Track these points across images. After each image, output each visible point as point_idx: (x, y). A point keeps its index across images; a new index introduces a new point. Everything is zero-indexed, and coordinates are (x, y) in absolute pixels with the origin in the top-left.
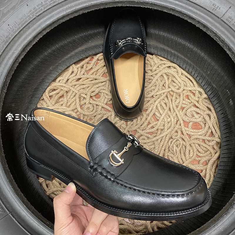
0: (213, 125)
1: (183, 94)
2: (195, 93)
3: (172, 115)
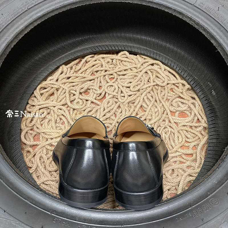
0: (198, 113)
1: (167, 87)
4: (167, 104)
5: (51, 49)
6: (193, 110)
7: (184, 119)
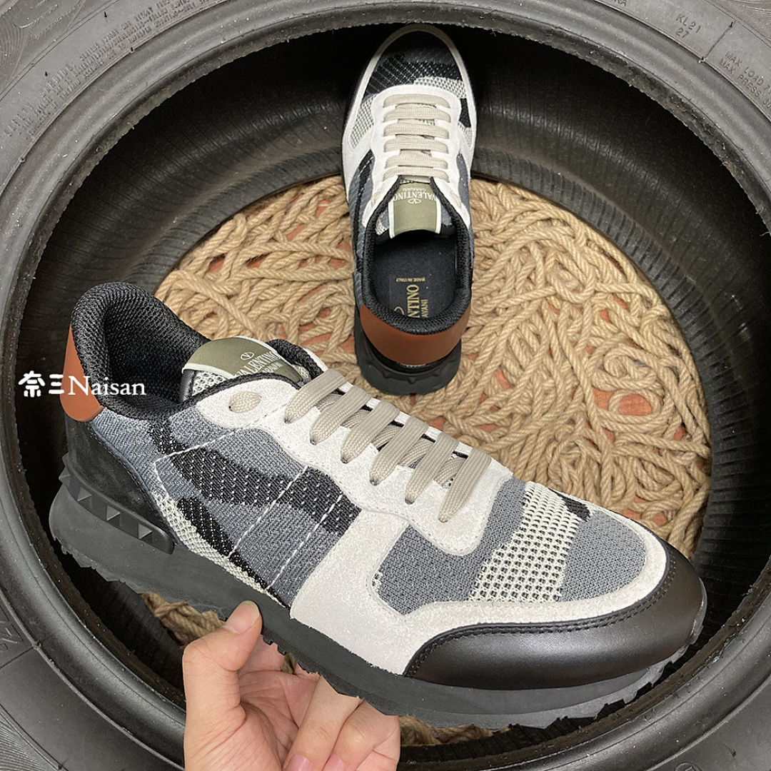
0: (686, 400)
1: (590, 304)
2: (630, 303)
3: (559, 371)
4: (585, 367)
5: (207, 145)
6: (669, 391)
7: (637, 419)
